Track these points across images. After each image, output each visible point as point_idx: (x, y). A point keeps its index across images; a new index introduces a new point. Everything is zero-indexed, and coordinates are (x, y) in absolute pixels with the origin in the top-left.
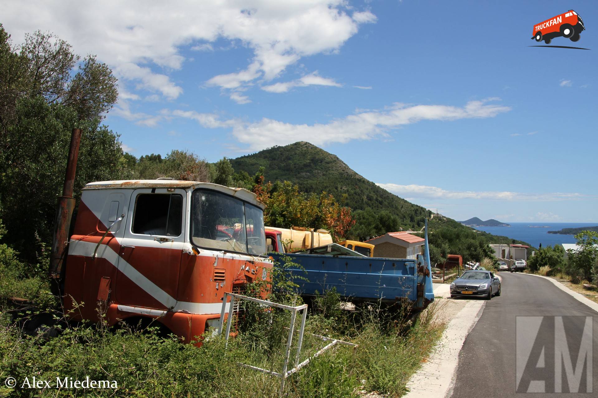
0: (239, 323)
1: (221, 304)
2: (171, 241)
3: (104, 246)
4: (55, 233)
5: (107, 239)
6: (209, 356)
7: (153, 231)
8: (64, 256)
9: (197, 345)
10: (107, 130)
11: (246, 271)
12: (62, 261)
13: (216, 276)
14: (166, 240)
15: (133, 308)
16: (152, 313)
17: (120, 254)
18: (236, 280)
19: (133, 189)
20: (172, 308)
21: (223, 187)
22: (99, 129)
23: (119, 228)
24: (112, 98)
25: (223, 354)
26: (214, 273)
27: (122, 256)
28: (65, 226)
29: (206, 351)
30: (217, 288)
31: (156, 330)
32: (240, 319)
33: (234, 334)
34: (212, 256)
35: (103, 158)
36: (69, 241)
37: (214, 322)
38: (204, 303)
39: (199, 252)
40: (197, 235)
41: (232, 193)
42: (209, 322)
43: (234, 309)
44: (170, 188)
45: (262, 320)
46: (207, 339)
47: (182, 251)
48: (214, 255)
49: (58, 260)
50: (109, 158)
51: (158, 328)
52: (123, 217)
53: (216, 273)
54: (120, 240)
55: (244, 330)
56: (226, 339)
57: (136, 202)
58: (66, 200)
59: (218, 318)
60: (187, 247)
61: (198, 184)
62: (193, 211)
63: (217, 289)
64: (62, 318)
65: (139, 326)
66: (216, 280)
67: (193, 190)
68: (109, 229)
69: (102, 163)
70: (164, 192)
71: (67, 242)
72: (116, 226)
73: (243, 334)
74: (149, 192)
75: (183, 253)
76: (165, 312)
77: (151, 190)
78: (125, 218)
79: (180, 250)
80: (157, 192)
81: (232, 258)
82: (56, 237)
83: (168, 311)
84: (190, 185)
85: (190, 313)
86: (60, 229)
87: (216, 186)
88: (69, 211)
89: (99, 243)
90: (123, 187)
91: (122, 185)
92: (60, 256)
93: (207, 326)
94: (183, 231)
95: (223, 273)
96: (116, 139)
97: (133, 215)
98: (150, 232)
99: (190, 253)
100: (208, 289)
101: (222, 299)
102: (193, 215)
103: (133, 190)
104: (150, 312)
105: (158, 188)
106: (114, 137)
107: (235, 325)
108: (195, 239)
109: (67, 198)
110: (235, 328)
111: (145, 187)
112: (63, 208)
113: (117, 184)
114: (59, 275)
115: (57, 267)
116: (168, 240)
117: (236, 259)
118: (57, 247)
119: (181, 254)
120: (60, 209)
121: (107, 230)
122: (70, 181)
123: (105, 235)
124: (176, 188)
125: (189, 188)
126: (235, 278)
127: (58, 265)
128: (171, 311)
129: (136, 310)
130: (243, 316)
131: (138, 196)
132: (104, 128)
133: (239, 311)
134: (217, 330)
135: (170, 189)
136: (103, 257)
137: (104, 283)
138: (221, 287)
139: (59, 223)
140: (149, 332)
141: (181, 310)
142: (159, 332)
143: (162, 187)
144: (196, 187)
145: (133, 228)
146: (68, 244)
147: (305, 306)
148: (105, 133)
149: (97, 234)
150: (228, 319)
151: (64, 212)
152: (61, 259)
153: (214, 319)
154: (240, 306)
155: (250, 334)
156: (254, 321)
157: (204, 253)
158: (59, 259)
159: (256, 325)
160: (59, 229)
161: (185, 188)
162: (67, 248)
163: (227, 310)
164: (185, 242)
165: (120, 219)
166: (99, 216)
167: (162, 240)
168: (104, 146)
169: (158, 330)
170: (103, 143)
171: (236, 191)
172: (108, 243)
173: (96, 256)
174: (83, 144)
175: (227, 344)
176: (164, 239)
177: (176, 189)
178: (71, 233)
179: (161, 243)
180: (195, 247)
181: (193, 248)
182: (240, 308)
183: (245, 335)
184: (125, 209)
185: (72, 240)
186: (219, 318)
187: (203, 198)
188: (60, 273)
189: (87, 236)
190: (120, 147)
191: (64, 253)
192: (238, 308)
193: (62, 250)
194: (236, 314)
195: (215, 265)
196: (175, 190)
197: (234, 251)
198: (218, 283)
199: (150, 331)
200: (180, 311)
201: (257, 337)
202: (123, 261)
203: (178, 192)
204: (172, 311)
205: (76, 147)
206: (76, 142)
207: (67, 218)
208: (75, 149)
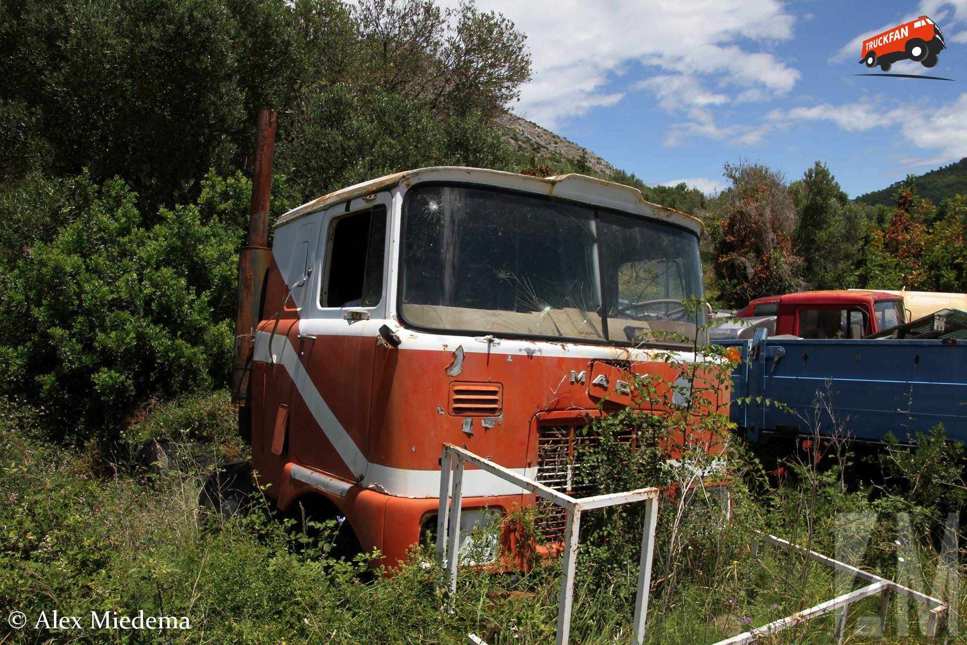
2: (367, 317)
3: (284, 338)
5: (288, 323)
11: (595, 385)
12: (248, 373)
13: (460, 401)
14: (360, 317)
16: (330, 487)
17: (299, 354)
18: (550, 410)
19: (324, 210)
20: (362, 478)
21: (494, 173)
23: (305, 297)
26: (453, 393)
27: (301, 359)
30: (467, 430)
34: (441, 349)
38: (419, 468)
41: (542, 190)
44: (368, 194)
47: (377, 339)
48: (446, 346)
49: (242, 372)
52: (309, 274)
53: (462, 392)
57: (332, 237)
58: (249, 252)
61: (418, 175)
62: (404, 240)
63: (469, 435)
66: (456, 409)
67: (405, 190)
68: (296, 301)
70: (360, 204)
74: (343, 209)
75: (378, 343)
77: (344, 206)
78: (313, 276)
79: (374, 337)
80: (353, 207)
81: (525, 354)
83: (353, 485)
84: (399, 181)
85: (387, 494)
86: (241, 311)
87: (469, 172)
88: (255, 275)
89: (272, 333)
90: (313, 209)
92: (245, 363)
94: (384, 293)
95: (494, 393)
97: (325, 266)
100: (433, 433)
102: (405, 251)
103: (323, 212)
104: (327, 485)
105: (356, 198)
108: (410, 309)
109: (254, 248)
111: (338, 201)
113: (308, 206)
114: (244, 401)
115: (240, 386)
116: (363, 317)
117: (543, 355)
118: (237, 347)
119: (375, 345)
121: (294, 304)
122: (256, 216)
123: (289, 315)
124: (377, 191)
125: (396, 185)
126: (545, 405)
127: (242, 382)
129: (313, 479)
131: (330, 225)
135: (368, 197)
136: (284, 365)
137: (281, 418)
138: (487, 428)
139: (240, 300)
141: (373, 483)
143: (359, 194)
144: (414, 182)
145: (322, 297)
146: (254, 339)
149: (274, 315)
151: (246, 276)
152: (246, 369)
158: (241, 369)
161: (389, 188)
162: (252, 348)
164: (385, 318)
165: (305, 279)
166: (286, 276)
167: (355, 316)
171: (553, 183)
172: (288, 334)
173: (275, 361)
176: (358, 313)
177: (379, 195)
179: (349, 324)
184: (314, 256)
185: (258, 332)
187: (433, 206)
188: (245, 396)
189: (271, 321)
192: (569, 483)
193: (246, 351)
195: (456, 371)
196: (375, 196)
198: (469, 420)
200: (371, 486)
203: (380, 199)
204: (359, 486)
205: (264, 145)
206: (264, 137)
207: (252, 288)
208: (262, 150)
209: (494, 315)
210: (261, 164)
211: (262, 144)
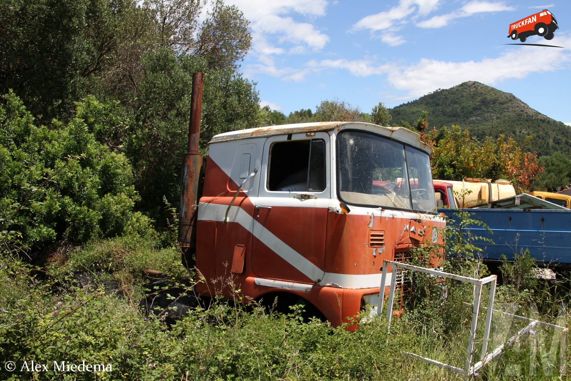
0: (405, 298)
1: (379, 276)
2: (315, 197)
3: (236, 207)
4: (182, 196)
5: (239, 199)
6: (365, 344)
7: (293, 187)
8: (193, 222)
9: (351, 329)
10: (242, 78)
11: (412, 232)
12: (191, 227)
13: (372, 240)
14: (309, 197)
15: (272, 281)
16: (295, 287)
17: (254, 217)
18: (398, 244)
19: (265, 137)
20: (319, 281)
21: (376, 126)
22: (232, 79)
23: (252, 186)
24: (245, 44)
25: (385, 342)
26: (370, 236)
27: (257, 219)
28: (193, 186)
29: (362, 336)
30: (374, 254)
31: (300, 308)
32: (405, 293)
33: (397, 313)
34: (366, 214)
35: (239, 110)
36: (198, 204)
37: (373, 297)
38: (358, 274)
39: (349, 210)
40: (346, 189)
41: (387, 134)
42: (366, 299)
43: (398, 281)
44: (309, 132)
45: (434, 295)
46: (364, 320)
47: (328, 209)
48: (368, 213)
49: (187, 227)
50: (246, 110)
51: (302, 306)
52: (256, 172)
53: (372, 235)
54: (255, 201)
55: (411, 307)
56: (388, 321)
57: (271, 152)
58: (191, 156)
59: (376, 293)
60: (334, 204)
61: (344, 125)
62: (339, 159)
63: (375, 257)
64: (178, 298)
65: (275, 305)
66: (372, 244)
67: (337, 133)
68: (241, 186)
69: (238, 116)
70: (303, 137)
71: (196, 205)
72: (248, 184)
73: (410, 312)
74: (285, 139)
75: (330, 211)
76: (311, 286)
77: (286, 137)
78: (259, 173)
79: (326, 208)
80: (294, 138)
81: (391, 216)
82: (183, 200)
83: (314, 285)
84: (333, 127)
85: (341, 288)
86: (187, 191)
87: (366, 125)
88: (196, 170)
89: (230, 204)
90: (254, 136)
91: (253, 133)
92: (189, 222)
93: (363, 303)
94: (328, 185)
95: (382, 236)
96: (252, 88)
97: (268, 168)
98: (289, 188)
99: (338, 211)
100: (363, 256)
101: (381, 269)
102: (340, 164)
103: (266, 139)
104: (292, 287)
105: (295, 133)
106: (250, 86)
107: (399, 301)
108: (343, 194)
109: (193, 154)
110: (400, 304)
111: (279, 133)
112: (188, 167)
113: (247, 134)
114: (189, 244)
115: (186, 235)
116: (310, 197)
117: (397, 217)
118: (185, 212)
119: (327, 212)
120: (186, 168)
121: (237, 188)
122: (194, 135)
123: (237, 195)
124: (317, 131)
125: (332, 129)
126: (397, 241)
127: (187, 233)
128: (317, 286)
129: (276, 284)
130: (409, 289)
131: (272, 146)
132: (237, 76)
133: (405, 283)
134: (376, 308)
135: (309, 134)
136: (236, 221)
137: (238, 253)
138: (380, 253)
139: (186, 184)
140: (292, 312)
141: (330, 283)
142: (304, 311)
143: (300, 131)
144: (342, 128)
145: (268, 185)
146: (197, 208)
147: (493, 278)
148: (239, 83)
149: (227, 194)
150: (390, 294)
151: (190, 171)
152: (190, 225)
153: (372, 294)
154: (405, 276)
155: (419, 312)
156: (424, 295)
157: (354, 211)
158: (188, 225)
159: (427, 301)
160: (185, 190)
161: (327, 131)
162: (196, 214)
163: (388, 282)
164: (331, 198)
165: (253, 174)
166: (228, 172)
167: (303, 196)
168: (239, 97)
169: (303, 309)
170: (239, 93)
171: (393, 131)
172: (240, 205)
173: (228, 220)
174: (216, 96)
175: (389, 327)
176: (306, 195)
177: (317, 133)
178: (200, 195)
179: (302, 201)
180: (344, 204)
181: (341, 205)
182: (405, 280)
183: (413, 313)
184: (258, 162)
185: (200, 203)
186: (378, 293)
187: (352, 142)
188: (190, 241)
189: (217, 197)
190: (258, 97)
191: (193, 218)
192: (402, 280)
193: (190, 215)
194: (400, 287)
195: (371, 225)
196: (315, 134)
197: (394, 207)
198: (375, 249)
199: (293, 310)
200: (328, 285)
201: (428, 316)
202: (258, 225)
203: (319, 136)
204: (319, 286)
205: (198, 94)
206: (198, 88)
207: (194, 178)
208: (198, 96)
209: (373, 197)
210: (197, 105)
211: (197, 92)
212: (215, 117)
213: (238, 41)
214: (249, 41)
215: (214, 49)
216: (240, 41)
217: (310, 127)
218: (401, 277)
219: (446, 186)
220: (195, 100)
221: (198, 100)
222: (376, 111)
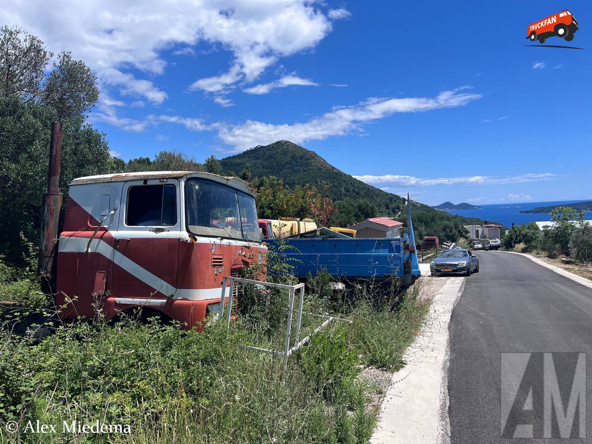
0: (239, 306)
1: (220, 289)
2: (167, 230)
3: (98, 240)
4: (42, 231)
5: (100, 233)
6: (212, 340)
7: (148, 223)
8: (53, 254)
9: (199, 330)
10: (92, 129)
11: (243, 256)
12: (52, 258)
13: (214, 262)
14: (162, 230)
15: (132, 299)
16: (151, 303)
17: (115, 247)
18: (233, 265)
19: (123, 181)
20: (172, 296)
21: (216, 176)
22: (82, 128)
23: (112, 221)
24: (93, 97)
25: (226, 337)
27: (117, 249)
28: (53, 223)
29: (208, 335)
30: (216, 273)
31: (157, 319)
32: (239, 302)
33: (234, 318)
34: (209, 242)
35: (90, 157)
36: (58, 238)
37: (215, 307)
38: (203, 288)
39: (196, 240)
40: (193, 223)
41: (224, 182)
42: (210, 308)
43: (234, 293)
44: (162, 179)
45: (261, 302)
46: (209, 324)
47: (179, 239)
48: (211, 241)
49: (48, 259)
50: (96, 157)
51: (158, 318)
52: (115, 210)
53: (214, 259)
54: (114, 233)
55: (243, 313)
56: (227, 322)
57: (128, 194)
58: (52, 196)
59: (218, 303)
60: (185, 235)
61: (191, 174)
62: (187, 200)
63: (216, 275)
64: (53, 315)
65: (139, 316)
66: (214, 265)
67: (185, 180)
68: (102, 223)
69: (90, 162)
70: (157, 182)
71: (56, 239)
72: (108, 220)
73: (243, 317)
74: (141, 183)
75: (180, 241)
76: (165, 301)
77: (143, 182)
78: (118, 211)
79: (177, 239)
80: (149, 183)
81: (228, 244)
82: (43, 234)
83: (168, 300)
84: (182, 175)
85: (190, 300)
86: (47, 227)
87: (208, 175)
88: (56, 208)
89: (93, 237)
90: (113, 180)
91: (112, 178)
92: (50, 254)
93: (208, 311)
94: (178, 221)
95: (221, 259)
96: (102, 138)
97: (126, 207)
98: (145, 223)
99: (187, 241)
100: (207, 274)
101: (222, 283)
102: (188, 204)
103: (124, 183)
104: (149, 302)
105: (150, 179)
106: (100, 136)
107: (235, 309)
108: (190, 227)
109: (53, 194)
110: (235, 311)
111: (136, 179)
112: (48, 205)
113: (106, 178)
114: (50, 274)
115: (47, 266)
116: (164, 230)
117: (232, 245)
118: (45, 245)
119: (179, 242)
120: (46, 207)
121: (99, 224)
122: (54, 178)
123: (98, 229)
124: (169, 178)
125: (181, 177)
126: (233, 263)
127: (48, 264)
128: (170, 300)
129: (134, 302)
130: (242, 299)
131: (130, 189)
132: (87, 127)
133: (238, 295)
134: (218, 315)
135: (162, 180)
136: (97, 251)
137: (100, 279)
138: (220, 272)
139: (46, 221)
140: (150, 322)
142: (160, 321)
143: (154, 178)
144: (189, 177)
145: (127, 221)
146: (58, 241)
147: (302, 285)
148: (89, 132)
149: (88, 229)
150: (228, 303)
152: (51, 257)
153: (214, 303)
154: (239, 289)
155: (250, 316)
156: (253, 303)
157: (200, 240)
158: (48, 257)
159: (256, 307)
160: (46, 226)
161: (178, 178)
162: (57, 246)
163: (227, 294)
164: (181, 231)
165: (112, 212)
166: (89, 210)
167: (158, 230)
168: (89, 145)
169: (159, 319)
170: (89, 142)
171: (228, 180)
172: (101, 238)
173: (90, 251)
174: (66, 143)
175: (228, 327)
176: (160, 229)
178: (60, 231)
179: (157, 233)
180: (193, 236)
181: (189, 236)
182: (239, 292)
183: (245, 317)
184: (118, 202)
185: (61, 237)
186: (220, 302)
187: (197, 187)
188: (50, 271)
189: (78, 232)
190: (107, 146)
191: (53, 250)
192: (237, 292)
193: (51, 248)
194: (235, 298)
195: (213, 251)
196: (167, 180)
197: (229, 237)
198: (216, 269)
199: (151, 321)
200: (180, 298)
201: (257, 318)
202: (118, 254)
203: (170, 182)
204: (172, 300)
205: (58, 141)
206: (58, 137)
207: (54, 214)
208: (57, 144)
209: (214, 230)
210: (56, 151)
211: (56, 140)
212: (66, 162)
213: (85, 94)
214: (96, 95)
215: (61, 100)
216: (87, 94)
217: (162, 175)
218: (236, 290)
219: (266, 222)
220: (55, 147)
221: (58, 147)
222: (208, 162)
